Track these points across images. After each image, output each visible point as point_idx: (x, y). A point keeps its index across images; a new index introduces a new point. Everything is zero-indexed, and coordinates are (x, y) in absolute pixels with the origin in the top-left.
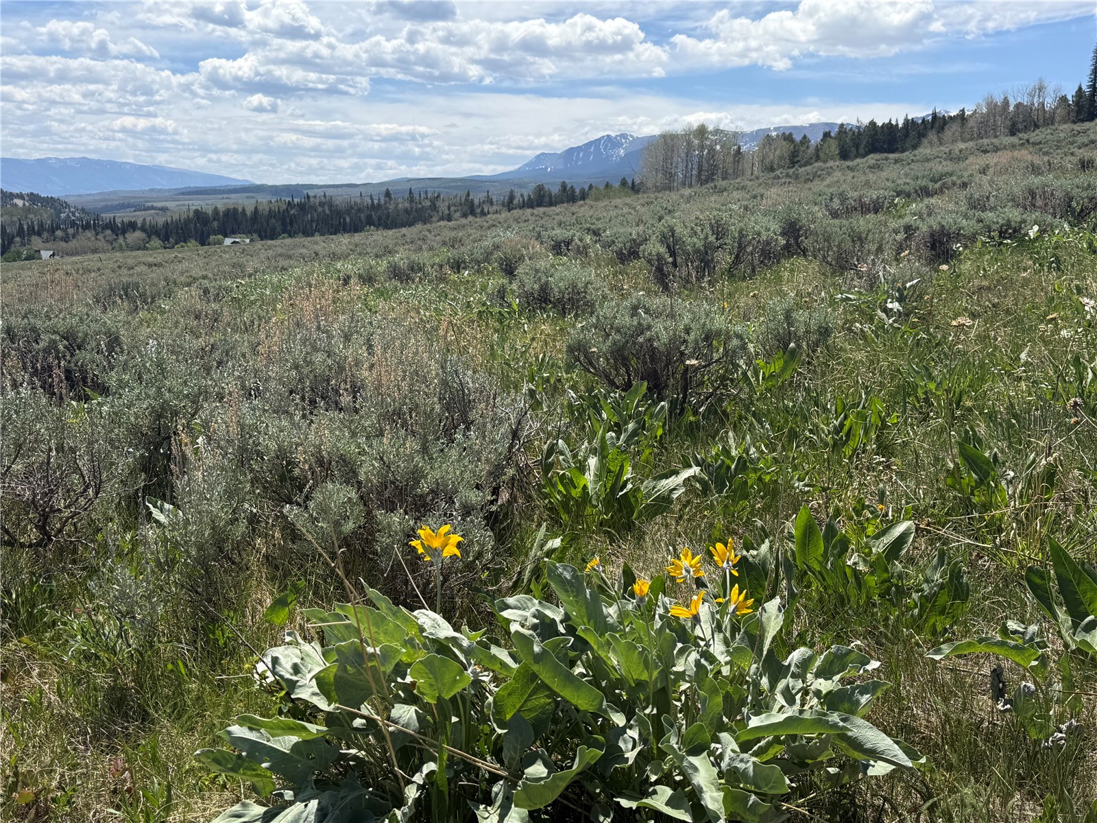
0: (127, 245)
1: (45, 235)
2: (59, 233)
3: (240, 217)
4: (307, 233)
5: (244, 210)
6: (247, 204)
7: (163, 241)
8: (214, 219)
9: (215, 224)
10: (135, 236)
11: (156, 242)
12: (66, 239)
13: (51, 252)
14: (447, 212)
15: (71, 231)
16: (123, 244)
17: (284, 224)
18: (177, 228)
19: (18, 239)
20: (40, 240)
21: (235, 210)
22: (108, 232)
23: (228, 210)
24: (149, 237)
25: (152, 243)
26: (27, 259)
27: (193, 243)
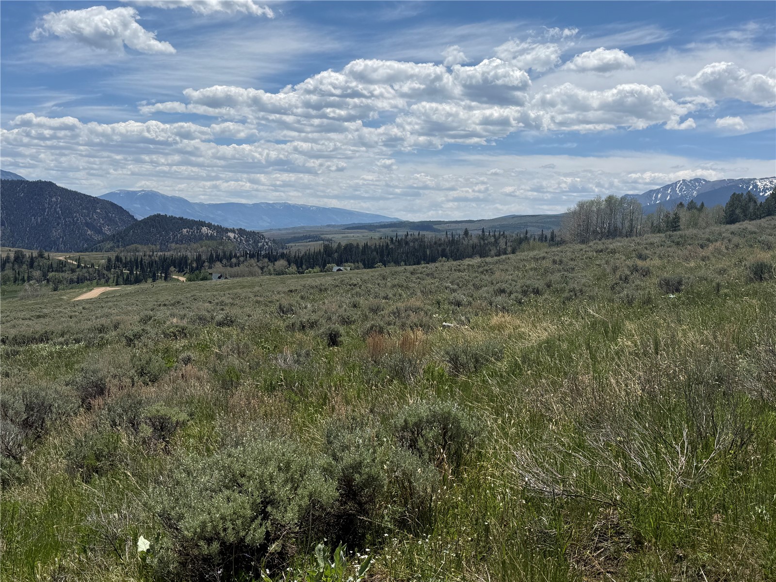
0: (274, 270)
1: (224, 261)
2: (234, 260)
3: (354, 249)
4: (397, 263)
5: (358, 245)
6: (359, 238)
7: (298, 268)
8: (336, 252)
9: (336, 255)
10: (281, 263)
11: (293, 268)
12: (238, 264)
13: (220, 275)
14: (504, 247)
15: (242, 259)
16: (272, 269)
17: (382, 255)
18: (309, 258)
19: (206, 264)
20: (220, 265)
21: (351, 245)
22: (266, 260)
23: (347, 246)
24: (290, 265)
25: (290, 269)
26: (202, 280)
27: (317, 269)
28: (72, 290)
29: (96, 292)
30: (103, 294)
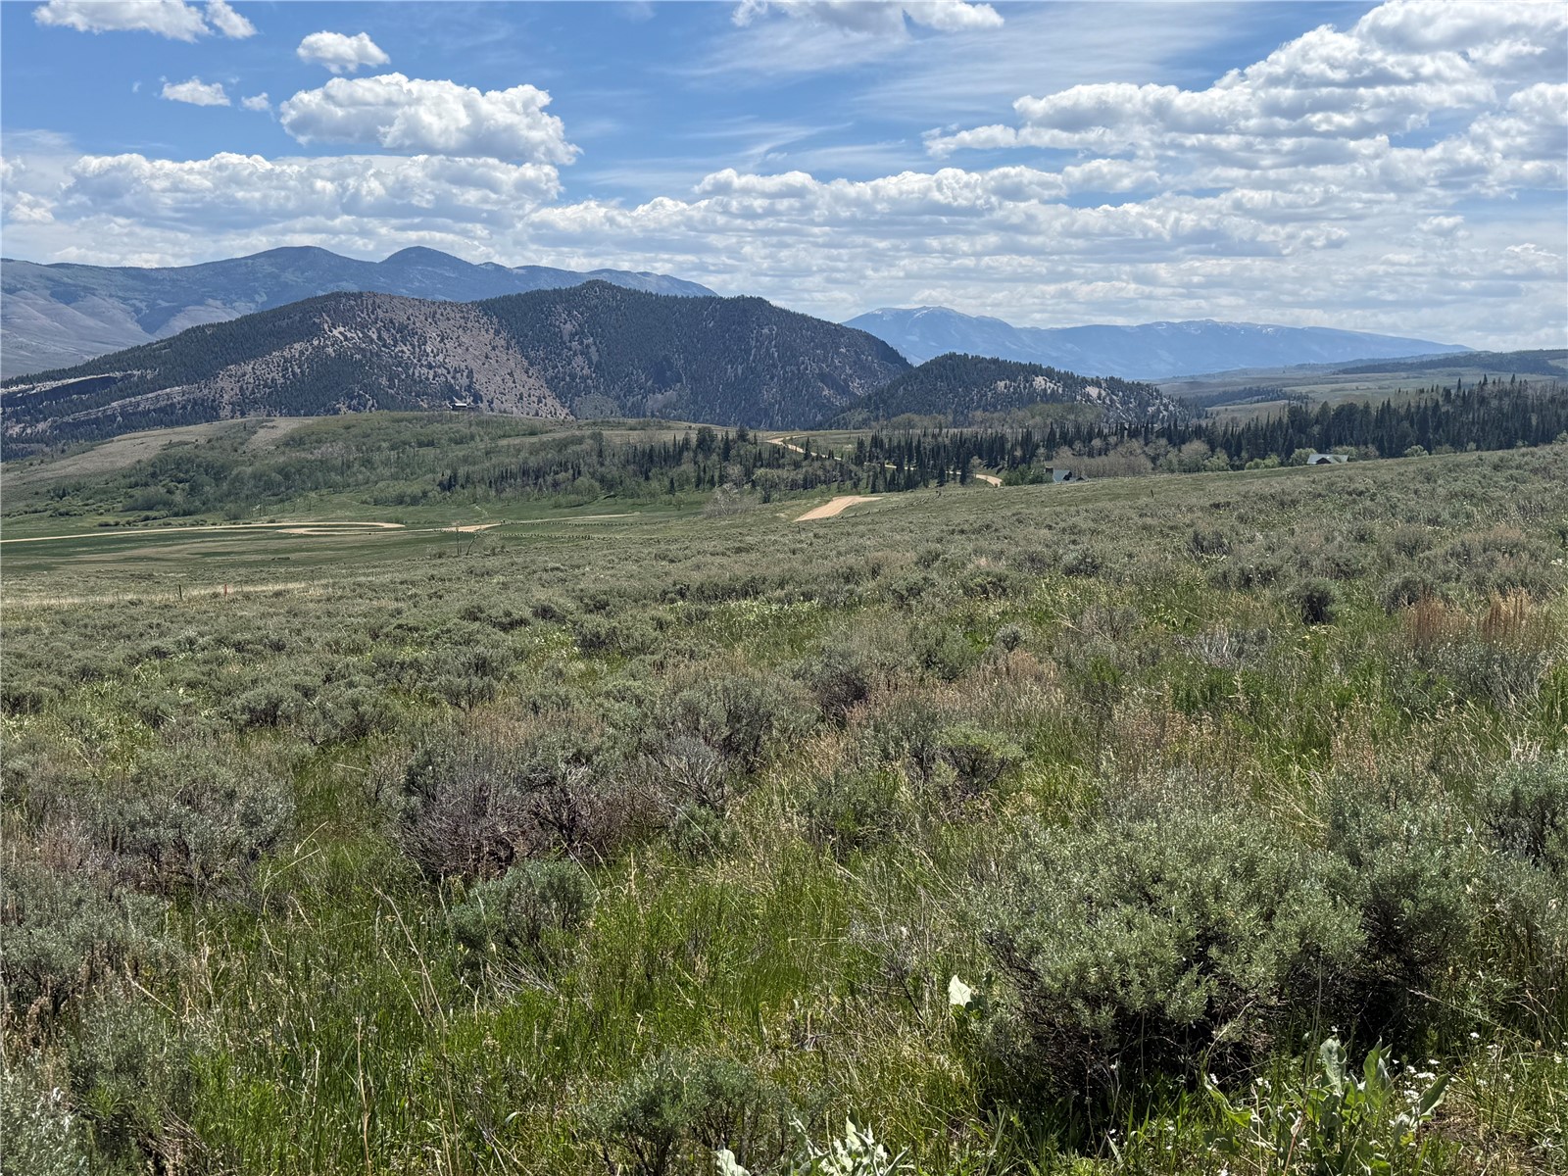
0: (1180, 462)
1: (1078, 445)
2: (1097, 443)
3: (1358, 416)
4: (1458, 445)
5: (1367, 407)
6: (1370, 392)
7: (1230, 457)
8: (1317, 422)
9: (1316, 429)
10: (1196, 447)
11: (1221, 458)
12: (1104, 451)
13: (1067, 473)
15: (1113, 440)
16: (1175, 461)
17: (1423, 429)
19: (1041, 450)
20: (1069, 453)
21: (1352, 407)
22: (1163, 441)
23: (1342, 408)
24: (1213, 450)
25: (1215, 459)
26: (1033, 482)
27: (1273, 459)
28: (794, 502)
29: (837, 506)
30: (849, 509)
